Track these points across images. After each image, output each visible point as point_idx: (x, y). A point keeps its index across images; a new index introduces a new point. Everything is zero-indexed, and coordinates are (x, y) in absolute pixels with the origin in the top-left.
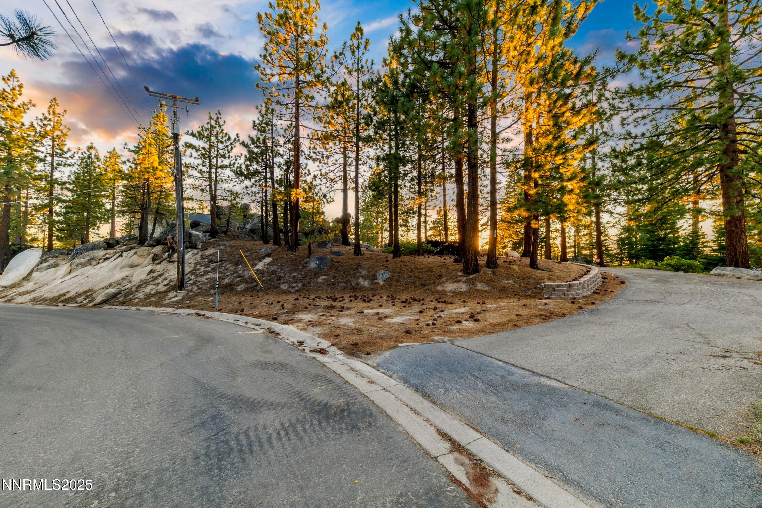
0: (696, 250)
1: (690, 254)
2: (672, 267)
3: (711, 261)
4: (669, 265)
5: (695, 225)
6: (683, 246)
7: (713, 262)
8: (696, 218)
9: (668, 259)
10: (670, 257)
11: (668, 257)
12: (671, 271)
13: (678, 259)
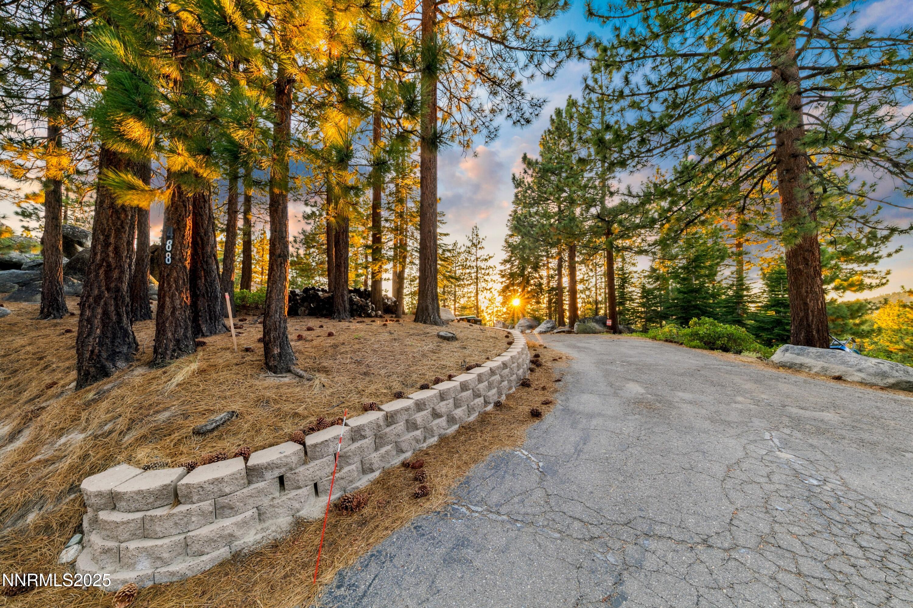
0: (741, 306)
1: (733, 313)
2: (701, 339)
3: (762, 325)
4: (695, 335)
5: (740, 272)
6: (725, 300)
7: (767, 326)
8: (740, 263)
9: (695, 323)
10: (699, 319)
11: (695, 319)
12: (699, 347)
13: (711, 324)
